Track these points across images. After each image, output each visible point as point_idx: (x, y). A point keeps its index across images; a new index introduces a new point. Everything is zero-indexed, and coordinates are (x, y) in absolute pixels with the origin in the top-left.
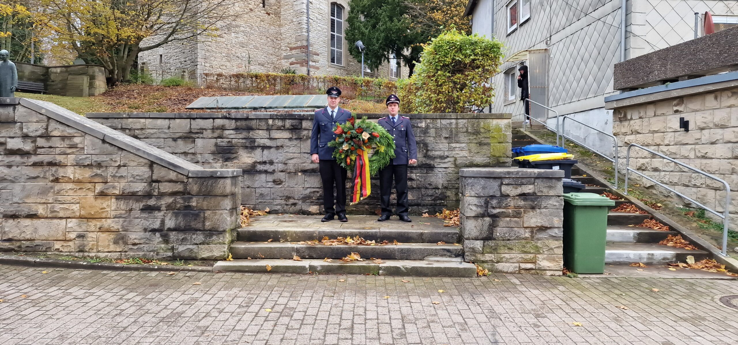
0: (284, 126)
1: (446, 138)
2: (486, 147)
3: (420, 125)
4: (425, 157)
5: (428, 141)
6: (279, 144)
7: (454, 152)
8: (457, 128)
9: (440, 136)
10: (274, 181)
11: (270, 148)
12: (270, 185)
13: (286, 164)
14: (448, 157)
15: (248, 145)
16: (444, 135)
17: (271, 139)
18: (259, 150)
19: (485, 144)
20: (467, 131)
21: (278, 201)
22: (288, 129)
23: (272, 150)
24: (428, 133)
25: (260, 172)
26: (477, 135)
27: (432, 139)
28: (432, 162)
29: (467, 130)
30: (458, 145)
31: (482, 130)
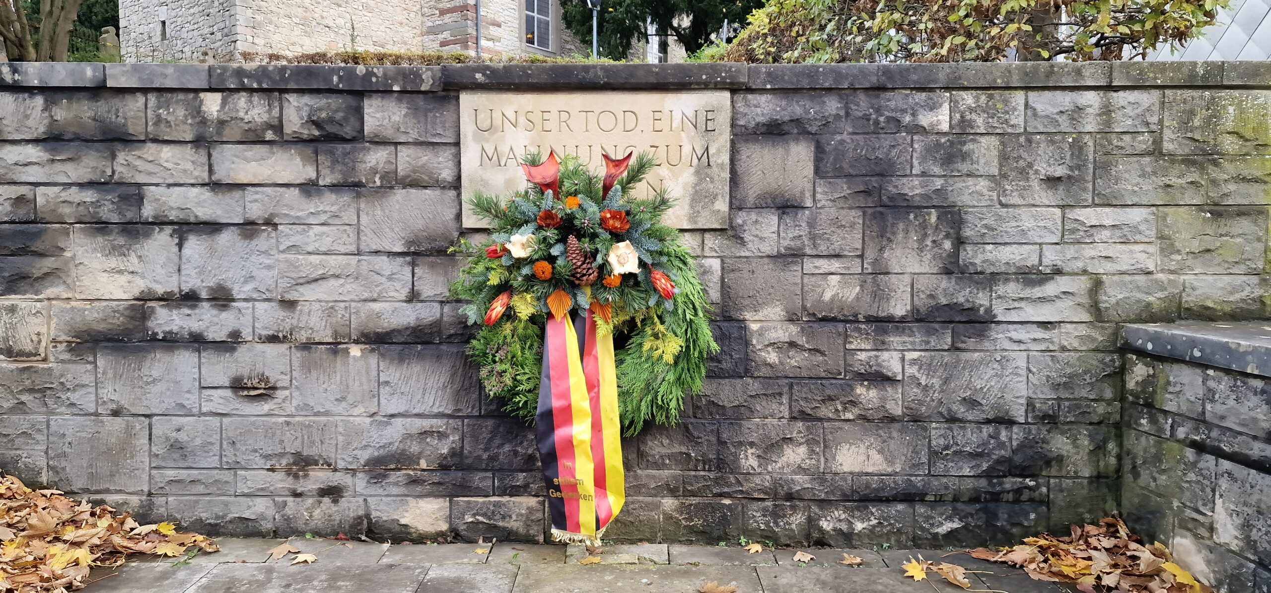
0: (278, 128)
1: (1052, 181)
2: (1244, 225)
3: (925, 119)
4: (947, 272)
5: (965, 199)
6: (255, 212)
7: (1089, 251)
8: (1105, 132)
9: (1023, 173)
10: (237, 386)
11: (212, 227)
12: (221, 400)
13: (289, 305)
14: (1058, 272)
15: (108, 212)
16: (1044, 168)
17: (216, 186)
18: (163, 239)
19: (1242, 212)
20: (1156, 151)
21: (258, 478)
22: (298, 141)
23: (225, 238)
24: (964, 157)
25: (171, 342)
26: (1202, 168)
27: (983, 185)
28: (982, 299)
29: (1158, 142)
30: (1108, 216)
31: (1229, 144)
